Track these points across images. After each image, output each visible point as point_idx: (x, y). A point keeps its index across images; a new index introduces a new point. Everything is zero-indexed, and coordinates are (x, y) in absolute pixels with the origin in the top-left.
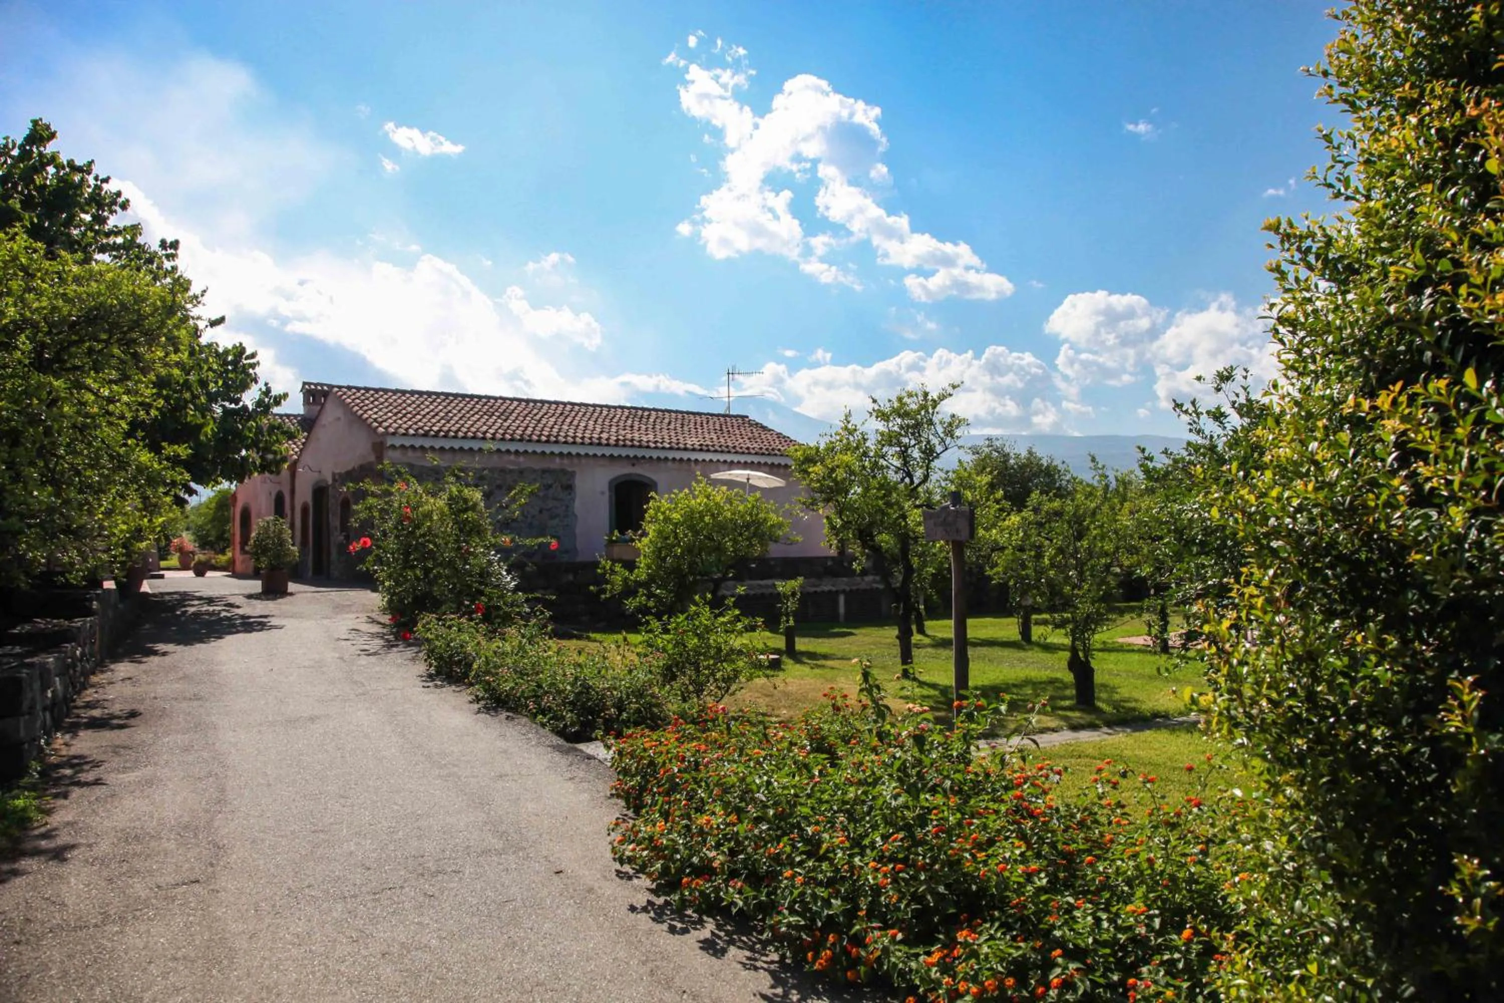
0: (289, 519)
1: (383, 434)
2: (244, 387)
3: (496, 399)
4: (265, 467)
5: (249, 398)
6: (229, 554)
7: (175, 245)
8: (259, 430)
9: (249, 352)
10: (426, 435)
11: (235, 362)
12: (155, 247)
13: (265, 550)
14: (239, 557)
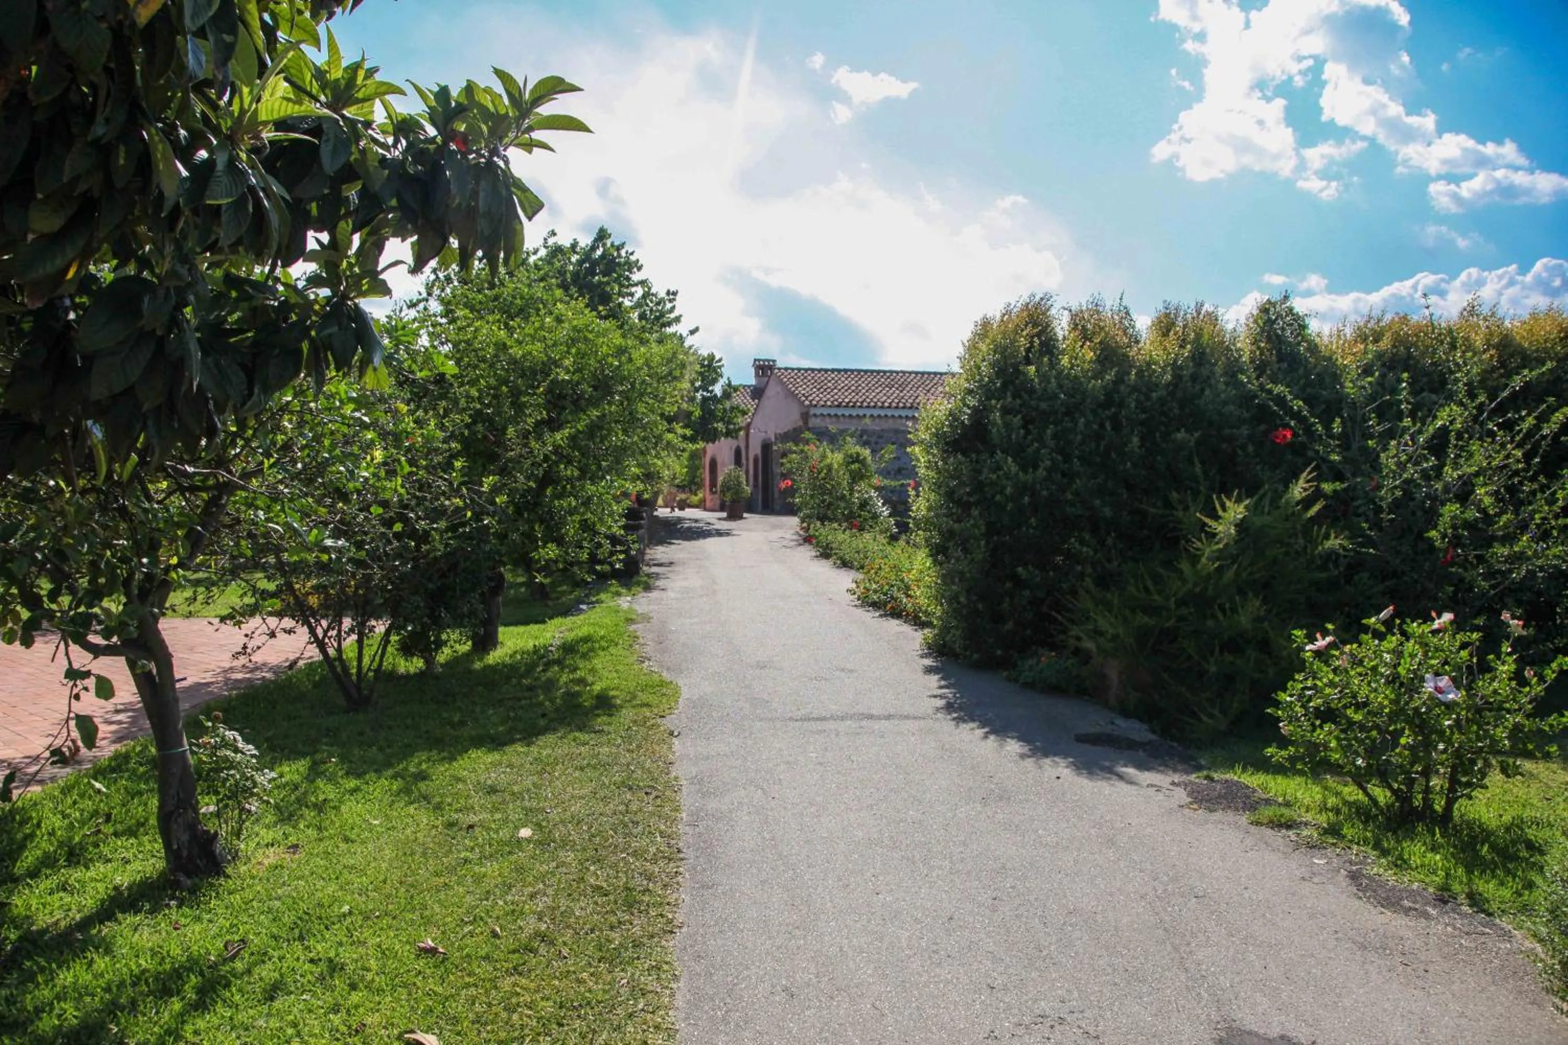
0: (744, 468)
1: (808, 406)
2: (714, 381)
3: (897, 372)
4: (728, 434)
5: (718, 389)
6: (701, 495)
7: (675, 294)
8: (725, 410)
9: (717, 358)
10: (839, 406)
11: (709, 366)
12: (662, 294)
13: (729, 489)
14: (709, 497)
